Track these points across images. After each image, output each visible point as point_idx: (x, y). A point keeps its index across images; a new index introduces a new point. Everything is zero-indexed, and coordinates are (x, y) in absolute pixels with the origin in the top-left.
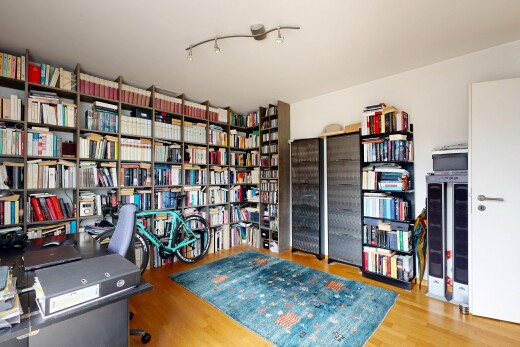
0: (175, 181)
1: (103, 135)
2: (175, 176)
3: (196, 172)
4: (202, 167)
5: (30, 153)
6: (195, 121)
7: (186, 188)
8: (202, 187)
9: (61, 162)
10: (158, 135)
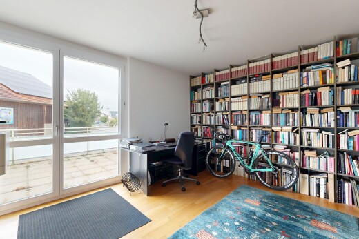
0: (266, 122)
1: (224, 98)
2: (266, 119)
3: (287, 115)
4: (294, 110)
5: (204, 111)
6: (284, 71)
7: (275, 128)
8: (293, 129)
9: (210, 113)
10: (252, 91)
